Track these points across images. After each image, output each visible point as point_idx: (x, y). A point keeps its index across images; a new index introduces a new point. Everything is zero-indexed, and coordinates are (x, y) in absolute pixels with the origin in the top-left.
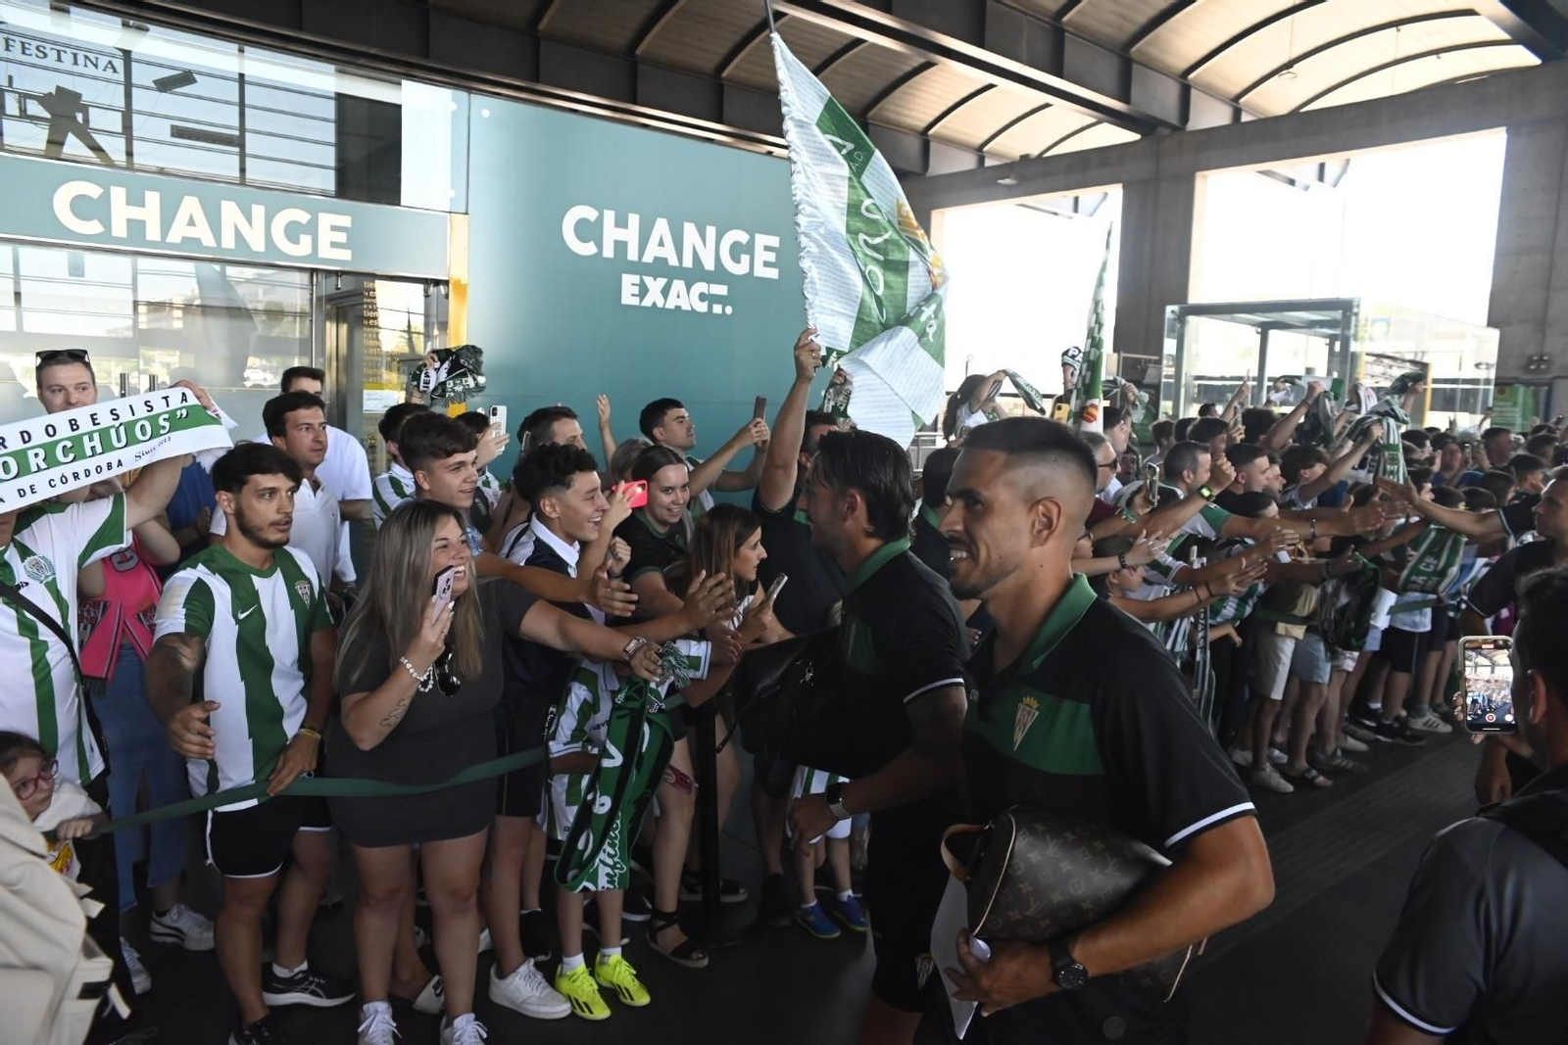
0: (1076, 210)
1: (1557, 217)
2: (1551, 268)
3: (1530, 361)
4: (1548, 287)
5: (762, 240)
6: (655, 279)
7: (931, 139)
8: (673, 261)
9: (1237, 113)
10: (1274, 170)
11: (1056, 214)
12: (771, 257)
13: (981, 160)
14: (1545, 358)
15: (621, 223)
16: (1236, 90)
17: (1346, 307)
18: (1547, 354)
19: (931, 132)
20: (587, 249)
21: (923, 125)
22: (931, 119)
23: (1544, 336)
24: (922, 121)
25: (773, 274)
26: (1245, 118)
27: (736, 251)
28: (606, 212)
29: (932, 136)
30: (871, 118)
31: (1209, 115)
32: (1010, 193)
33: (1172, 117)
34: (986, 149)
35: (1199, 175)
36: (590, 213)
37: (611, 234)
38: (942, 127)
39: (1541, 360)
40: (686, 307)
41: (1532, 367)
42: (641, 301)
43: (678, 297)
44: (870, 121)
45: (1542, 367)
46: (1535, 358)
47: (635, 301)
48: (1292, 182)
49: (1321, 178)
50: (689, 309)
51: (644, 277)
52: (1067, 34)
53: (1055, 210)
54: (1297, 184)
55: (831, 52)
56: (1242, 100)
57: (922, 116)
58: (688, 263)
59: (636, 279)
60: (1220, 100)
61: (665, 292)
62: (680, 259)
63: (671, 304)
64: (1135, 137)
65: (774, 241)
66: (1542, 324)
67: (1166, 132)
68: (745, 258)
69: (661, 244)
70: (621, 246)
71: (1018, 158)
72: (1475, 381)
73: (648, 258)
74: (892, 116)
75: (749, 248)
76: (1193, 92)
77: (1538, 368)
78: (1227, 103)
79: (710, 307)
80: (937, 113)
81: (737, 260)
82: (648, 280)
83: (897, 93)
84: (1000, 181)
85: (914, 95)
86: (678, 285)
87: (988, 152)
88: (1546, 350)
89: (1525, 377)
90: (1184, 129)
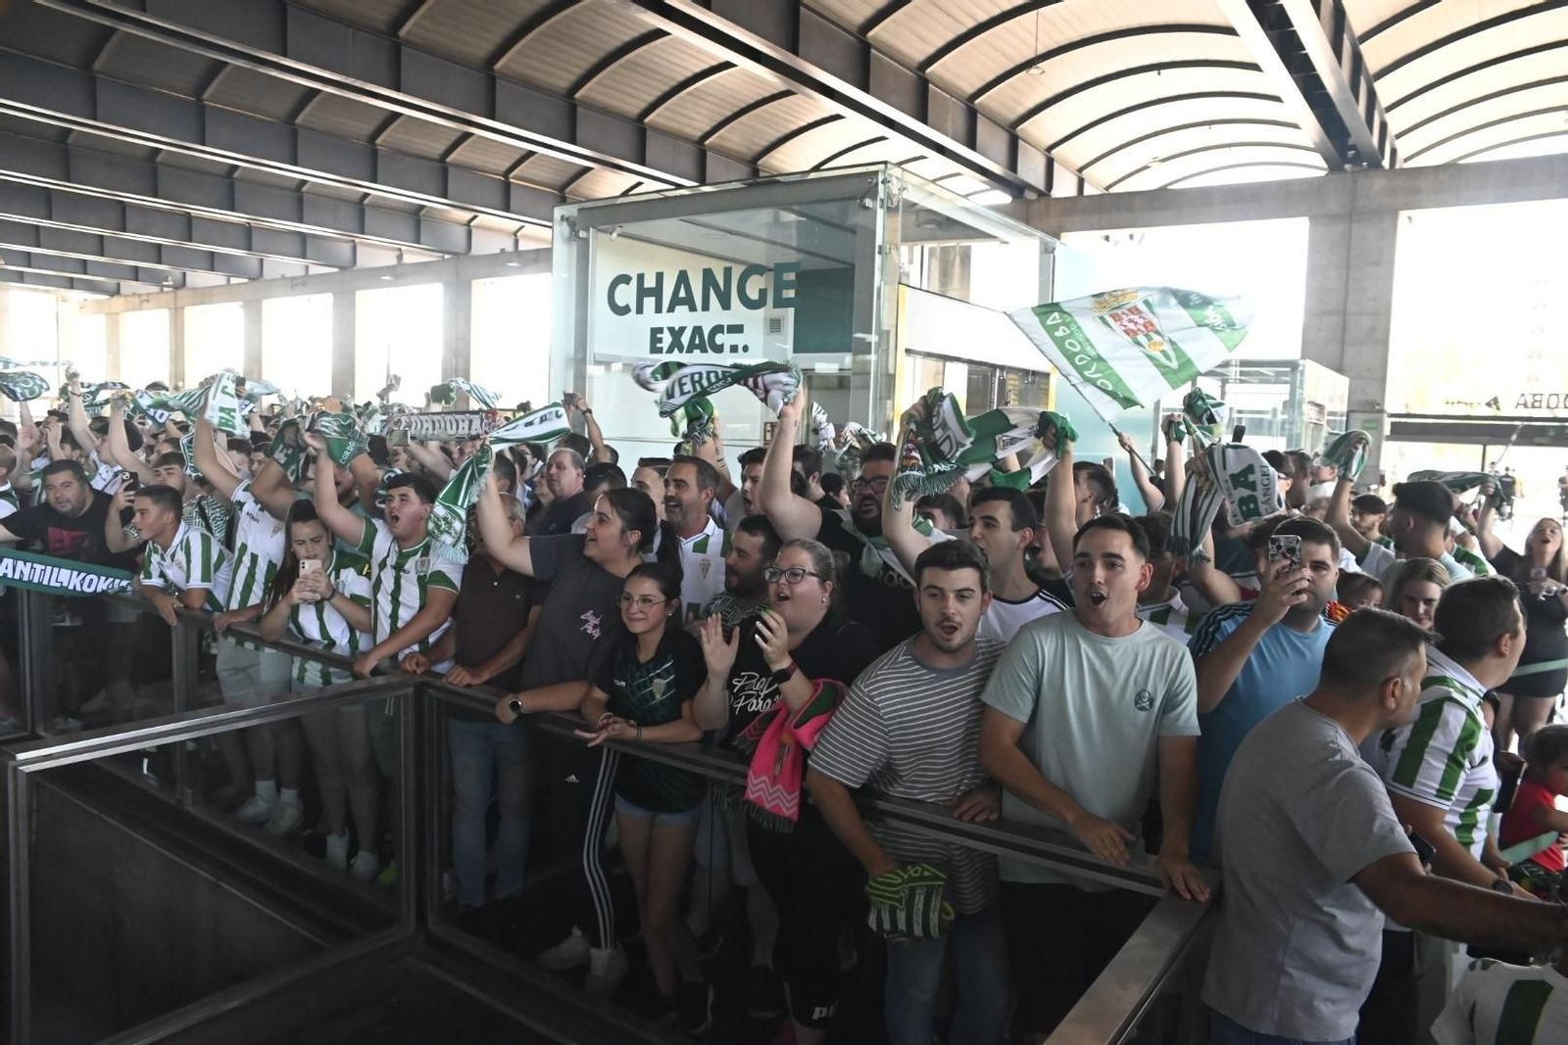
1: (1347, 290)
2: (1344, 328)
4: (1343, 342)
9: (1081, 182)
16: (1081, 163)
26: (1089, 191)
31: (1064, 186)
33: (1040, 184)
52: (979, 115)
56: (1084, 174)
60: (1070, 171)
64: (1009, 199)
67: (1033, 195)
76: (1056, 165)
78: (1072, 172)
90: (1049, 196)
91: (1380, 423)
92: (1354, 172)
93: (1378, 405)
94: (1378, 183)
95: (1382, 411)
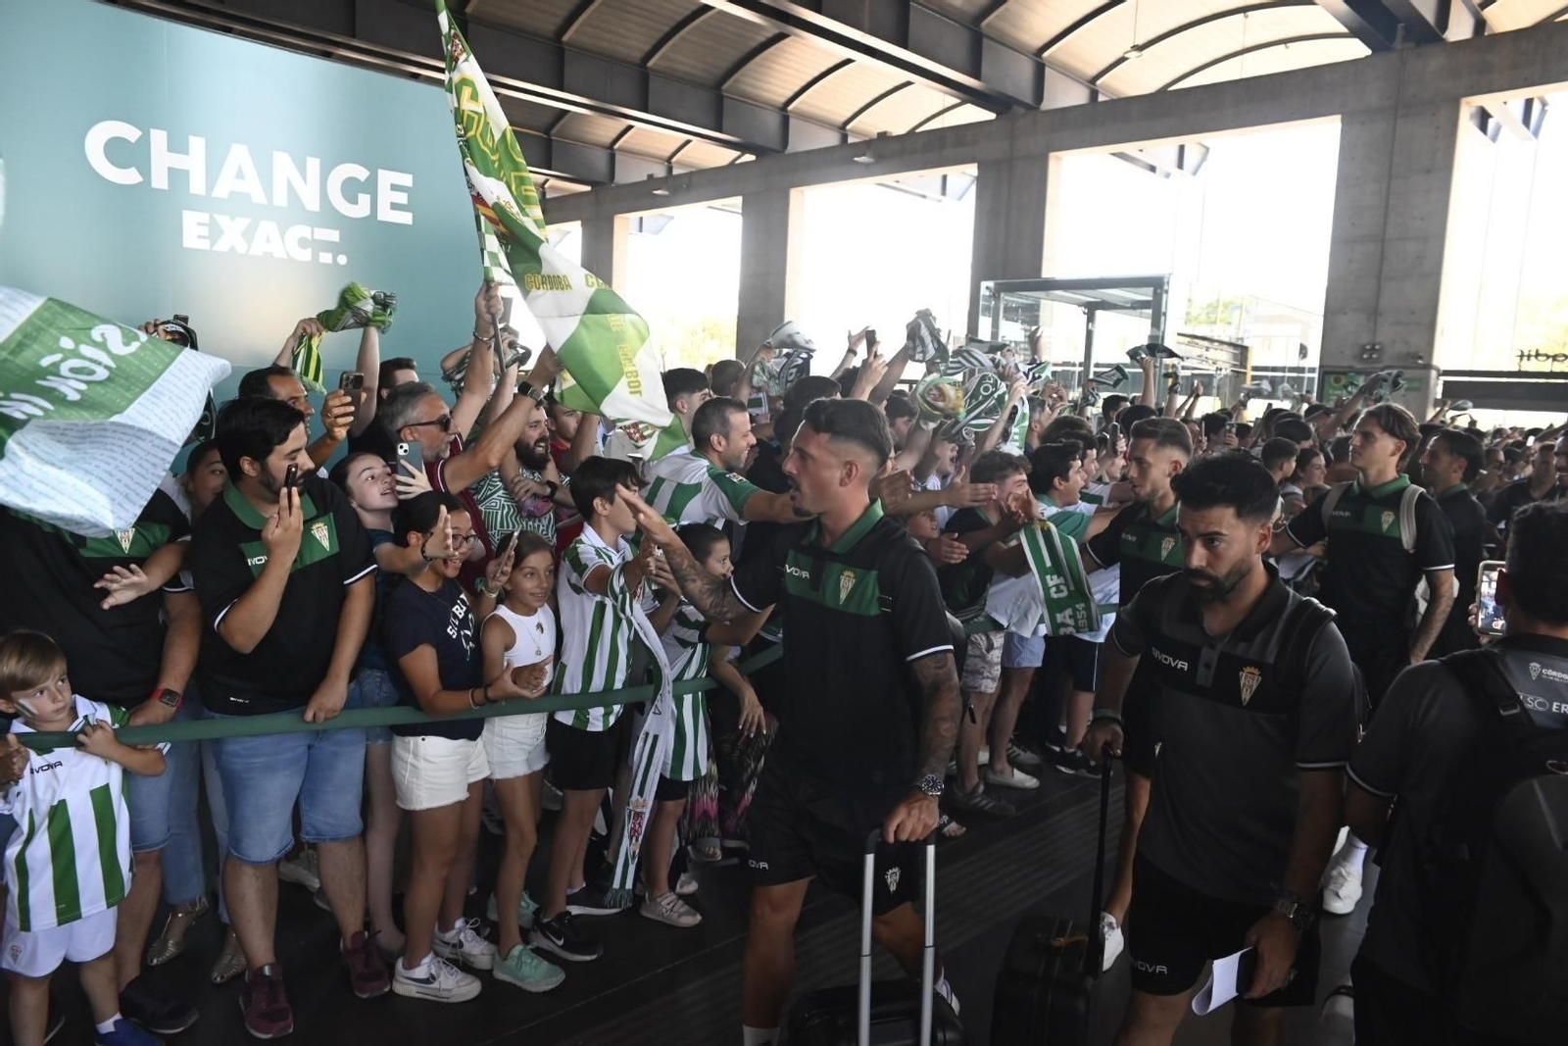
0: (944, 192)
1: (1386, 207)
2: (1382, 258)
3: (1364, 350)
4: (1379, 277)
5: (385, 178)
6: (233, 219)
7: (790, 114)
8: (259, 197)
9: (1094, 94)
10: (1127, 152)
11: (924, 197)
12: (402, 198)
13: (844, 138)
14: (1377, 347)
15: (177, 146)
16: (1093, 72)
17: (1158, 285)
18: (1379, 344)
19: (790, 108)
20: (130, 176)
21: (782, 100)
22: (790, 94)
23: (1376, 325)
24: (780, 95)
25: (406, 218)
26: (1101, 98)
27: (351, 190)
28: (154, 132)
29: (792, 112)
30: (727, 91)
31: (1064, 95)
32: (867, 171)
33: (1026, 94)
34: (848, 127)
35: (1053, 156)
36: (131, 133)
37: (162, 159)
38: (801, 103)
39: (1373, 349)
40: (279, 253)
41: (1365, 356)
42: (212, 245)
43: (268, 241)
44: (725, 94)
45: (1374, 356)
46: (1368, 347)
47: (204, 245)
48: (1153, 169)
49: (1180, 165)
50: (285, 257)
51: (216, 216)
53: (923, 193)
54: (1157, 170)
55: (679, 18)
56: (1099, 82)
57: (781, 91)
58: (281, 199)
59: (205, 217)
60: (1078, 81)
61: (249, 235)
62: (269, 193)
63: (258, 248)
64: (991, 116)
65: (406, 180)
66: (1374, 313)
67: (1021, 111)
68: (364, 199)
69: (240, 175)
70: (177, 176)
71: (876, 137)
72: (1301, 370)
73: (221, 191)
74: (749, 89)
75: (371, 187)
76: (1047, 70)
77: (1371, 357)
78: (1083, 84)
79: (315, 256)
80: (797, 88)
81: (354, 201)
82: (223, 220)
83: (752, 64)
84: (856, 159)
85: (769, 68)
86: (268, 228)
87: (852, 131)
88: (1379, 339)
89: (1359, 366)
90: (1038, 108)
91: (1426, 381)
92: (1403, 50)
93: (1421, 358)
94: (1434, 61)
95: (1428, 366)
